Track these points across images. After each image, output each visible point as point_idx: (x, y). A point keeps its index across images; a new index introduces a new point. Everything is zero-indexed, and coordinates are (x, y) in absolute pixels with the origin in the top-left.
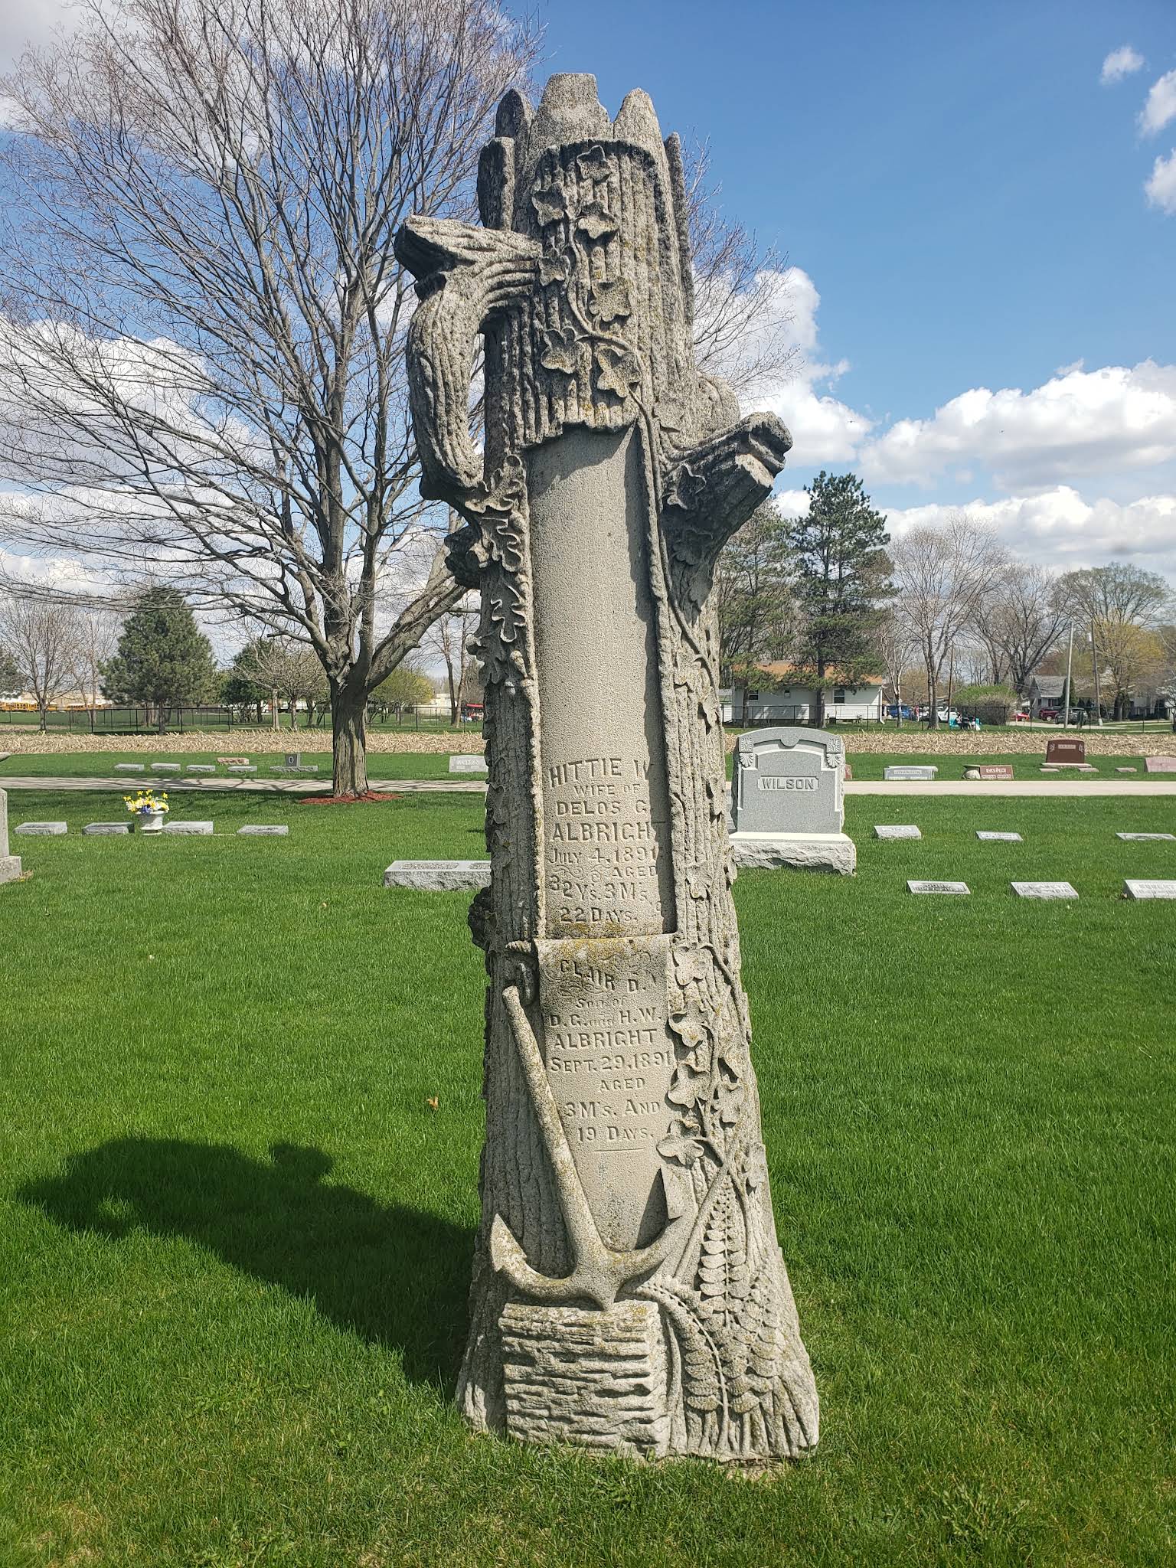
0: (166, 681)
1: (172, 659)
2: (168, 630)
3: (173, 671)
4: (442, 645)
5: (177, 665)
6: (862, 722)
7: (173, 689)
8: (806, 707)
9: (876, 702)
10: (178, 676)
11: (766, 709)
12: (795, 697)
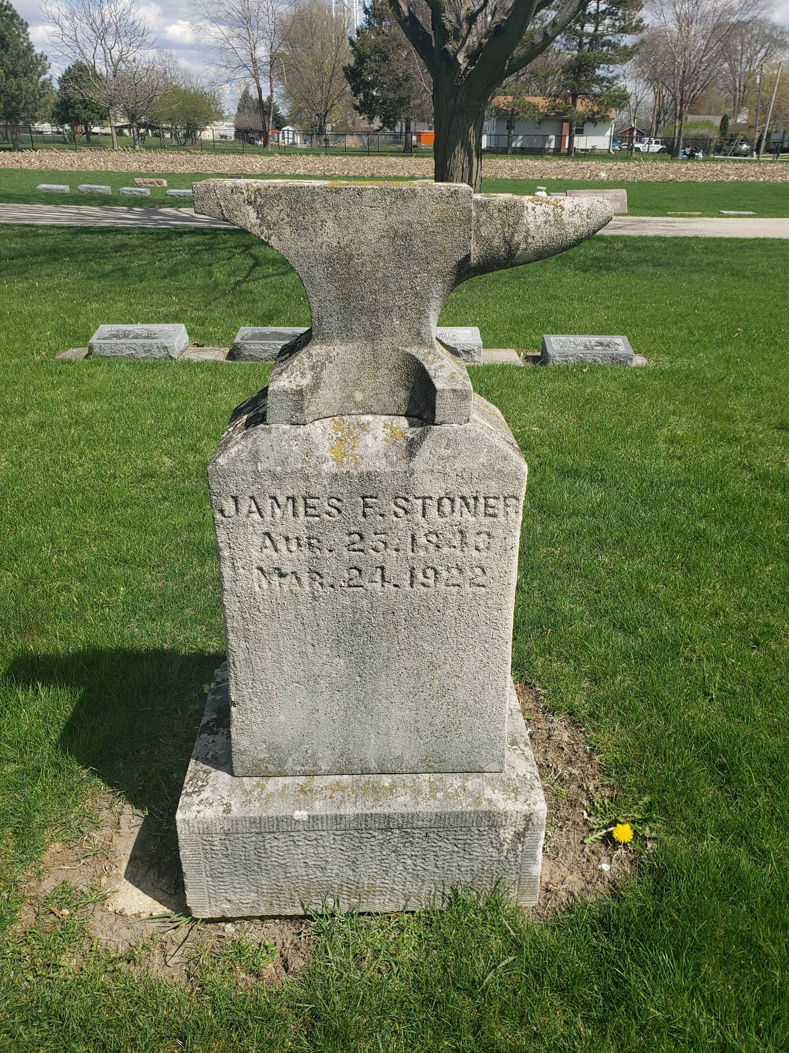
0: (14, 97)
1: (16, 76)
2: (8, 45)
3: (19, 88)
4: (251, 69)
5: (23, 82)
6: (595, 151)
7: (21, 106)
8: (553, 137)
9: (608, 133)
10: (24, 93)
11: (520, 137)
12: (546, 128)
